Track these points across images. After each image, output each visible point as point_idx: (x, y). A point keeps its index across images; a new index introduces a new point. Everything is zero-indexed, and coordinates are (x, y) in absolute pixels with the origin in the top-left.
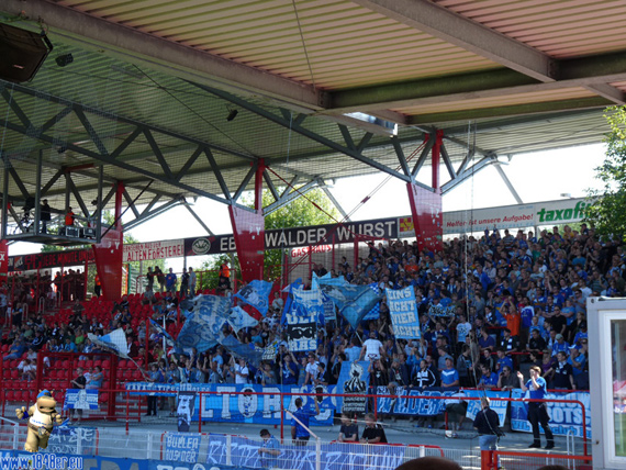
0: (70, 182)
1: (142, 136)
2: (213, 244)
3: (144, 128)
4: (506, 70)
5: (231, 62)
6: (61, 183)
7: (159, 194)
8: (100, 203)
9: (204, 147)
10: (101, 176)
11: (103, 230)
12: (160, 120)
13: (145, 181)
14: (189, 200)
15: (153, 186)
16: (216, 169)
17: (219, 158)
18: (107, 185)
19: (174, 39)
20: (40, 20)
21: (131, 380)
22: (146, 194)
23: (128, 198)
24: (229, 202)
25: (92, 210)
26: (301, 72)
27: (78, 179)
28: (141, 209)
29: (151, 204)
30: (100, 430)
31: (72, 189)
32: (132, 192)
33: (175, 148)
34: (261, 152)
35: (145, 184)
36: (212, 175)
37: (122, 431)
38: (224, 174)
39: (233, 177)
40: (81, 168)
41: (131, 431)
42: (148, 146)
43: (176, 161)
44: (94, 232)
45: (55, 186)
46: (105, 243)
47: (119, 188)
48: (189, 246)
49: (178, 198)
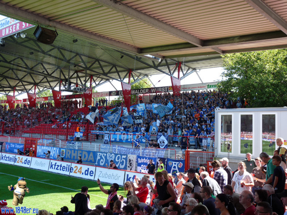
0: (78, 75)
1: (97, 63)
2: (117, 93)
3: (98, 60)
4: (188, 43)
5: (111, 39)
6: (75, 75)
7: (102, 79)
8: (86, 81)
9: (114, 66)
10: (86, 73)
11: (87, 88)
12: (102, 58)
13: (98, 75)
14: (111, 80)
15: (100, 76)
16: (118, 72)
17: (119, 69)
18: (88, 76)
19: (94, 33)
20: (55, 27)
21: (93, 130)
22: (99, 79)
23: (94, 80)
24: (121, 81)
25: (84, 83)
26: (131, 43)
27: (80, 74)
28: (97, 83)
29: (100, 82)
30: (83, 143)
31: (78, 77)
32: (95, 78)
33: (106, 66)
34: (131, 67)
35: (98, 76)
36: (116, 74)
37: (90, 143)
38: (120, 73)
39: (123, 74)
40: (80, 71)
41: (92, 144)
42: (99, 65)
43: (106, 70)
44: (84, 89)
45: (73, 76)
46: (87, 92)
47: (91, 77)
48: (110, 93)
49: (108, 80)
